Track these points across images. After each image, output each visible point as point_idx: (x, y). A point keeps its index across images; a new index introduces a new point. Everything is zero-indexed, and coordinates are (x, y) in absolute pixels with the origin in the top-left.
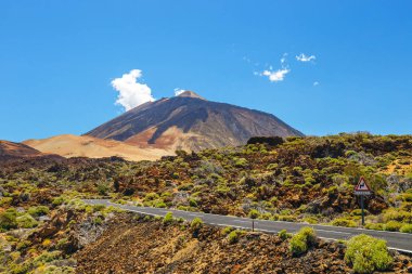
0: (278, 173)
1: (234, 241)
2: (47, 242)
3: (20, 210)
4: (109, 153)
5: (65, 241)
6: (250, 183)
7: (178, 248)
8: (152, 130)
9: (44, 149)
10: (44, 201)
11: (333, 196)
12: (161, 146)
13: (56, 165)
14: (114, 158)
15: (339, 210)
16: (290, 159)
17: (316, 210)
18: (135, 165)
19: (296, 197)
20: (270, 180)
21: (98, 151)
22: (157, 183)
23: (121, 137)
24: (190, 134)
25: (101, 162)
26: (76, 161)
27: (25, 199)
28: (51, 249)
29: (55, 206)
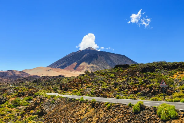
0: (128, 79)
1: (109, 108)
2: (32, 111)
3: (21, 99)
4: (58, 74)
5: (40, 111)
6: (116, 84)
7: (86, 112)
10: (31, 94)
11: (151, 88)
12: (79, 70)
13: (36, 80)
14: (60, 76)
15: (154, 94)
16: (132, 73)
17: (144, 95)
18: (68, 79)
19: (136, 89)
20: (124, 83)
21: (53, 73)
22: (77, 85)
23: (62, 67)
24: (91, 65)
25: (55, 78)
26: (44, 77)
27: (23, 94)
28: (34, 114)
29: (35, 96)
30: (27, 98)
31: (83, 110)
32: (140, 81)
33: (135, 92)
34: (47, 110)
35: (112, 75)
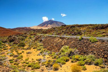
0: (66, 30)
1: (68, 39)
2: (37, 40)
3: (32, 36)
4: (41, 28)
5: (40, 40)
6: (63, 31)
7: (58, 40)
8: (46, 25)
9: (32, 28)
10: (35, 35)
11: (75, 33)
12: (47, 27)
13: (34, 30)
14: (41, 29)
15: (76, 35)
16: (67, 28)
17: (73, 35)
18: (44, 30)
19: (70, 33)
20: (65, 31)
21: (39, 28)
22: (50, 32)
23: (42, 26)
24: (51, 25)
25: (40, 29)
26: (36, 29)
27: (32, 34)
28: (38, 41)
29: (36, 35)
30: (33, 36)
31: (57, 40)
32: (71, 30)
33: (70, 34)
34: (43, 40)
35: (61, 28)
